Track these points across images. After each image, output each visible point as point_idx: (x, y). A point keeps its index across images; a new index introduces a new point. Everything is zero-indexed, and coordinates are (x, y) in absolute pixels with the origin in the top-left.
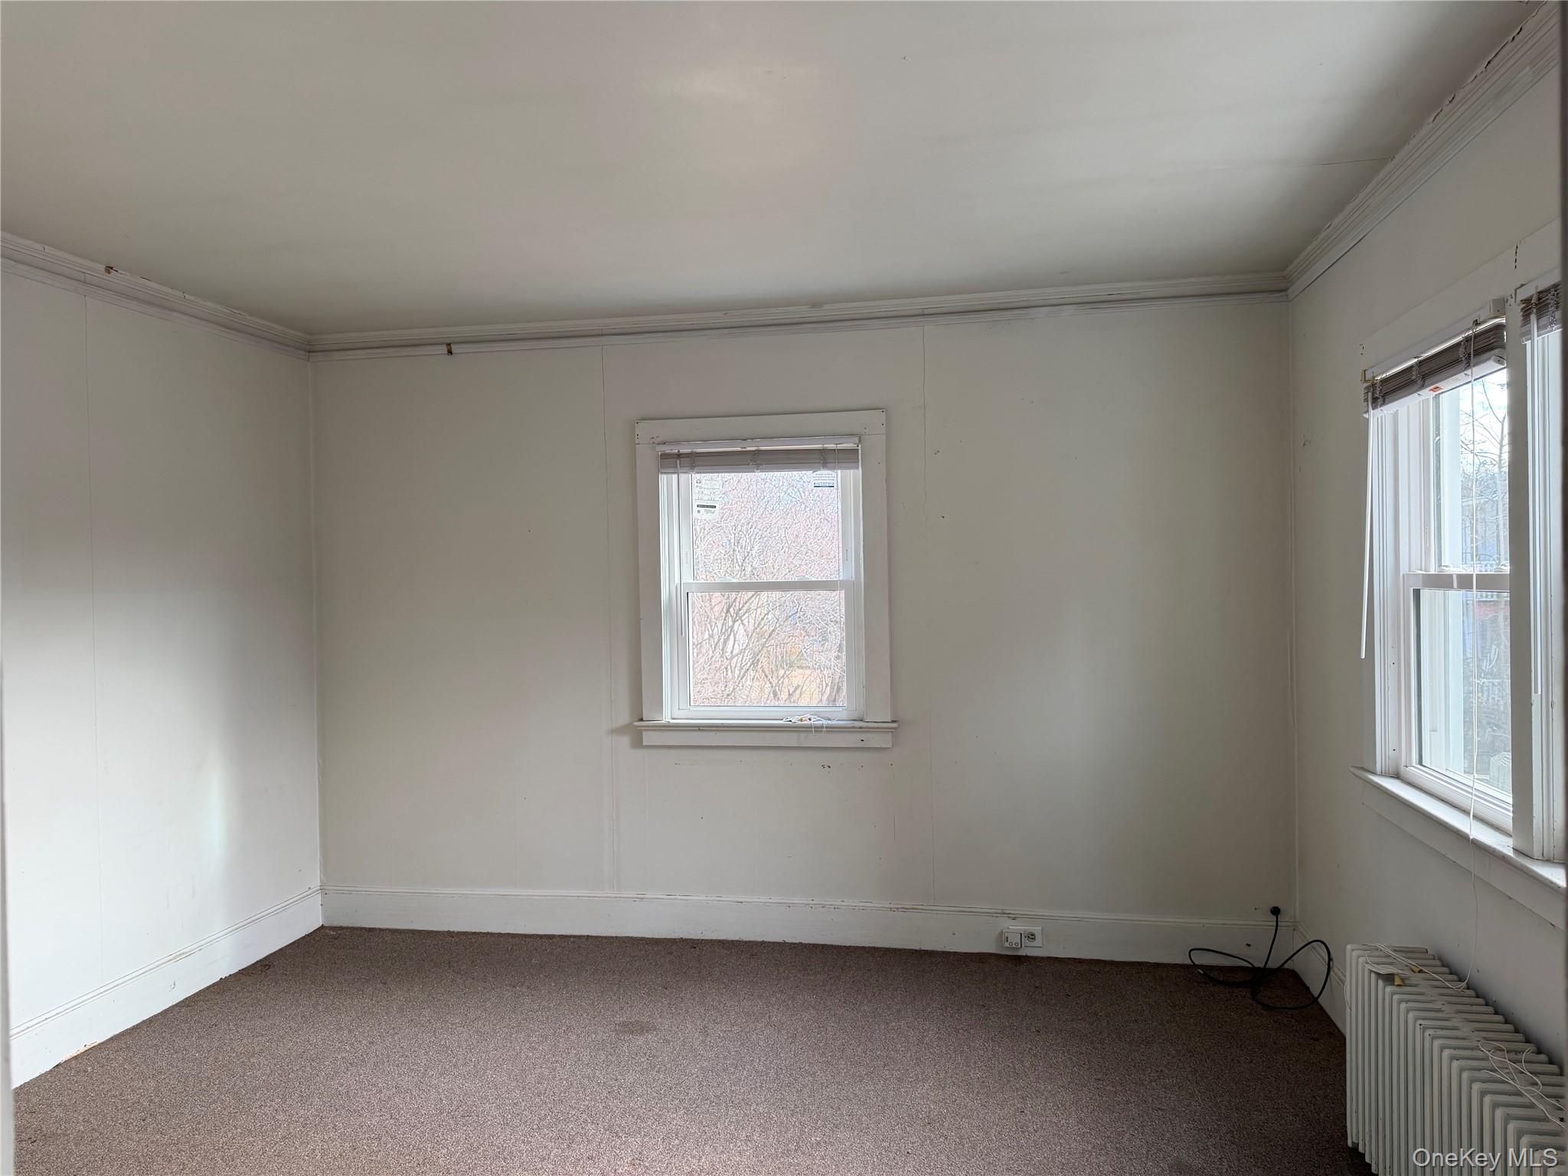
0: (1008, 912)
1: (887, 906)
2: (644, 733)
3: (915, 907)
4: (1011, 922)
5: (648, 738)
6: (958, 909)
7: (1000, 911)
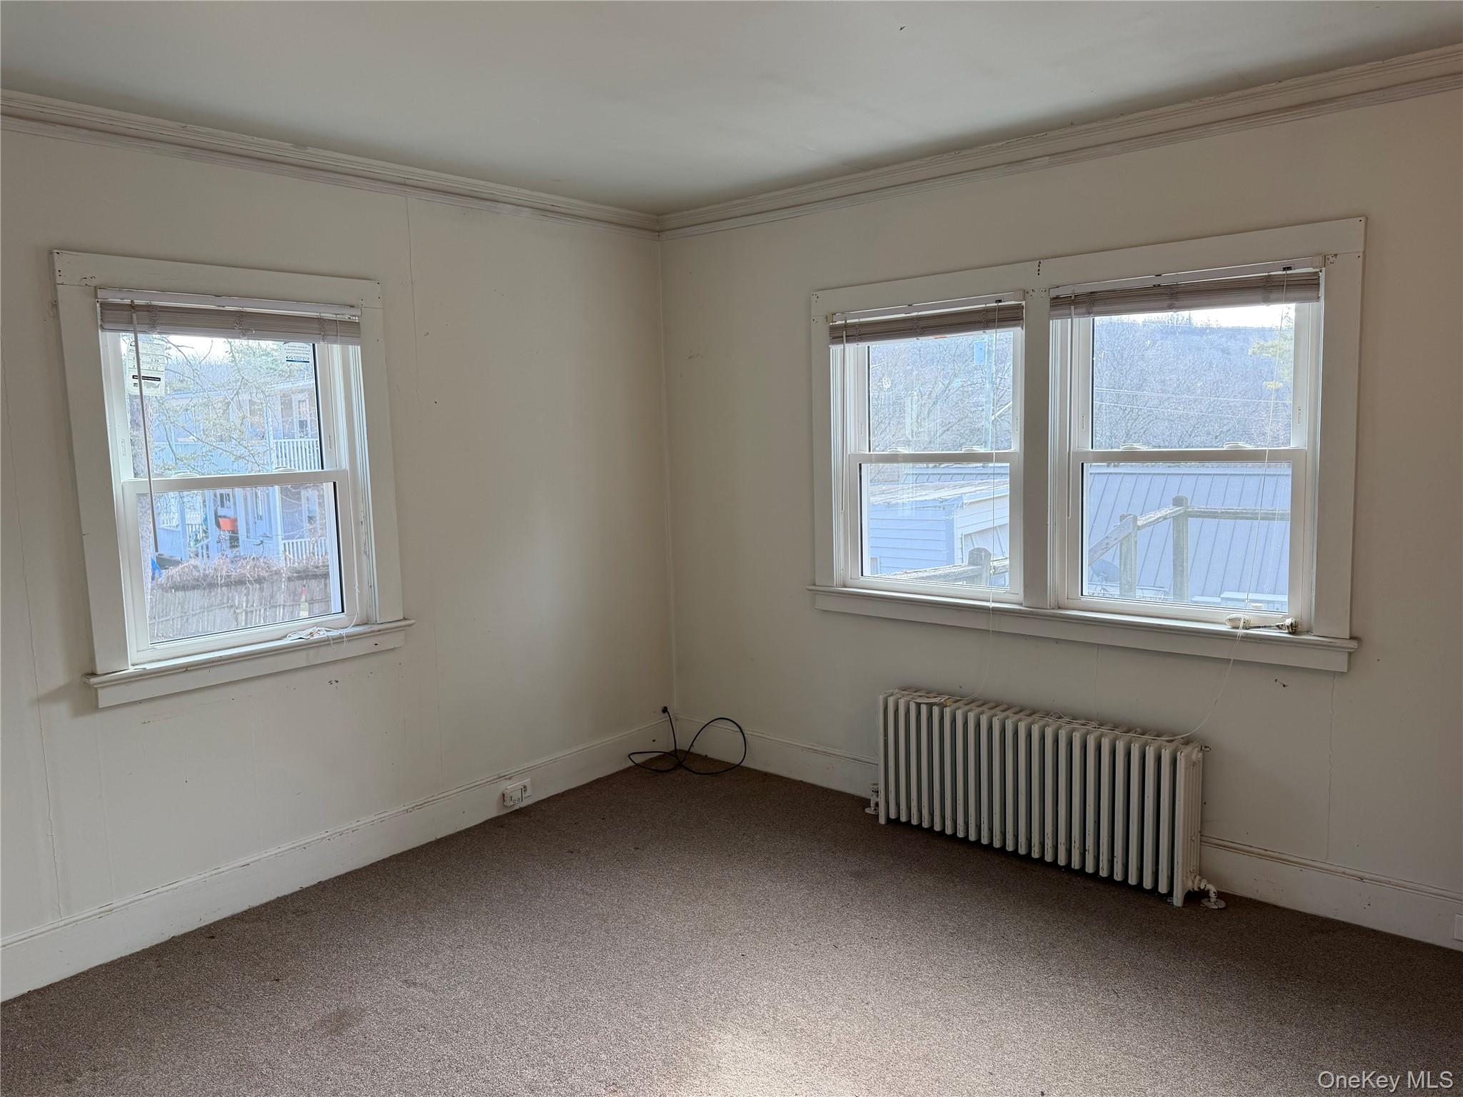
0: (503, 775)
1: (402, 809)
2: (100, 692)
3: (426, 801)
4: (508, 782)
5: (105, 698)
6: (464, 788)
7: (496, 777)
